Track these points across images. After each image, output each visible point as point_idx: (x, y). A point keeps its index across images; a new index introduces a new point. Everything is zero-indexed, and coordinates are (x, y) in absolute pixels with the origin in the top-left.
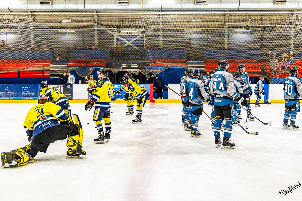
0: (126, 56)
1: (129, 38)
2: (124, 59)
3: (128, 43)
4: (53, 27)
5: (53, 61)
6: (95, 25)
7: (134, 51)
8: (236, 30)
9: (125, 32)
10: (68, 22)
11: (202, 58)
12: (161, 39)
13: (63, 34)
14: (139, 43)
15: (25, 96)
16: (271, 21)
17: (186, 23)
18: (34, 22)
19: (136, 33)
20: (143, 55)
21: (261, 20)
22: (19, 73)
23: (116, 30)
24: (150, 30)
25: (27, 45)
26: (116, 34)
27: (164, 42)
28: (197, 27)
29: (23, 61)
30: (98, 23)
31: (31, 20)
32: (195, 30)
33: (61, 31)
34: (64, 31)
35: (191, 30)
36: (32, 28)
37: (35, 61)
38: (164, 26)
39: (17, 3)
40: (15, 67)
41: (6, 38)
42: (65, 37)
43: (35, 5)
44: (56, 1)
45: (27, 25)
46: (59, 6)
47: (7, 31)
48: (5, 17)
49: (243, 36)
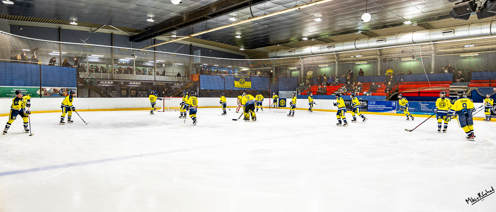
4: (454, 53)
10: (468, 47)
13: (465, 58)
15: (424, 112)
18: (435, 50)
22: (419, 93)
29: (425, 83)
31: (433, 48)
33: (462, 55)
34: (466, 55)
36: (433, 55)
37: (435, 83)
39: (421, 36)
40: (417, 87)
41: (410, 64)
42: (467, 61)
43: (437, 35)
44: (458, 29)
45: (429, 53)
46: (461, 32)
47: (410, 59)
48: (409, 48)
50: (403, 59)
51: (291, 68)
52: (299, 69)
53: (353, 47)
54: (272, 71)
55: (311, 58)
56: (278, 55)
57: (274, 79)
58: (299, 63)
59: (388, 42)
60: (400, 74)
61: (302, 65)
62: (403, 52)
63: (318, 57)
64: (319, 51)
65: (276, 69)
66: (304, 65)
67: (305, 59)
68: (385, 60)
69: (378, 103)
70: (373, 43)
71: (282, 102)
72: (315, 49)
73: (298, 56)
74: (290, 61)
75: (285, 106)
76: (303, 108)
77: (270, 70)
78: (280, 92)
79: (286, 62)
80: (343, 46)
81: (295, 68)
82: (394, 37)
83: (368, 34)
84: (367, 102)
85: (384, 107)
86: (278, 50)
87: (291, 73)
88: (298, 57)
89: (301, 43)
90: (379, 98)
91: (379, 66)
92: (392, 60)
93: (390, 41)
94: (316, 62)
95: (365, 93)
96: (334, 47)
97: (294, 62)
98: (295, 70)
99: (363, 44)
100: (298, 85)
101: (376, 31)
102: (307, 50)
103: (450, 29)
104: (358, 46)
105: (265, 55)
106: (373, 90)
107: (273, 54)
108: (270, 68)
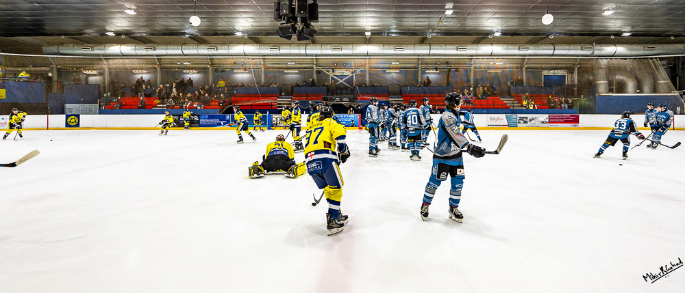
0: (339, 91)
1: (342, 77)
2: (337, 94)
3: (341, 81)
4: (280, 68)
5: (280, 95)
6: (314, 66)
7: (346, 88)
8: (427, 71)
9: (338, 72)
10: (291, 64)
11: (400, 93)
12: (367, 78)
13: (288, 73)
14: (350, 81)
16: (455, 64)
17: (388, 65)
18: (264, 64)
19: (348, 73)
20: (353, 91)
21: (447, 63)
22: (252, 105)
23: (331, 70)
24: (358, 71)
25: (259, 82)
26: (331, 74)
27: (370, 81)
28: (396, 68)
29: (256, 96)
30: (317, 65)
31: (262, 63)
32: (395, 71)
33: (286, 71)
34: (289, 71)
35: (391, 71)
36: (263, 69)
37: (265, 96)
38: (370, 68)
39: (250, 49)
40: (249, 100)
41: (242, 76)
42: (290, 76)
43: (266, 50)
44: (282, 47)
45: (259, 66)
46: (284, 50)
47: (242, 71)
48: (241, 60)
49: (433, 75)
50: (235, 71)
51: (87, 72)
52: (100, 74)
53: (179, 52)
54: (50, 75)
55: (121, 61)
56: (61, 52)
57: (55, 87)
58: (100, 66)
59: (220, 52)
60: (233, 86)
61: (106, 69)
62: (235, 63)
63: (131, 60)
64: (133, 52)
65: (59, 71)
66: (109, 69)
67: (111, 61)
68: (216, 70)
69: (211, 117)
70: (203, 50)
71: (73, 120)
72: (127, 49)
73: (99, 55)
74: (89, 62)
75: (78, 125)
76: (109, 126)
77: (48, 71)
78: (68, 106)
79: (79, 62)
80: (166, 49)
81: (95, 72)
82: (226, 47)
83: (197, 40)
84: (199, 116)
85: (217, 121)
86: (62, 44)
87: (87, 79)
88: (99, 58)
89: (102, 39)
90: (212, 112)
91: (210, 76)
92: (224, 71)
93: (222, 50)
94: (128, 66)
95: (195, 106)
96: (155, 50)
97: (93, 64)
98: (95, 75)
99: (190, 50)
100: (100, 96)
101: (207, 38)
102: (115, 49)
103: (276, 46)
104: (186, 52)
105: (38, 50)
106: (206, 103)
107: (54, 49)
108: (48, 69)
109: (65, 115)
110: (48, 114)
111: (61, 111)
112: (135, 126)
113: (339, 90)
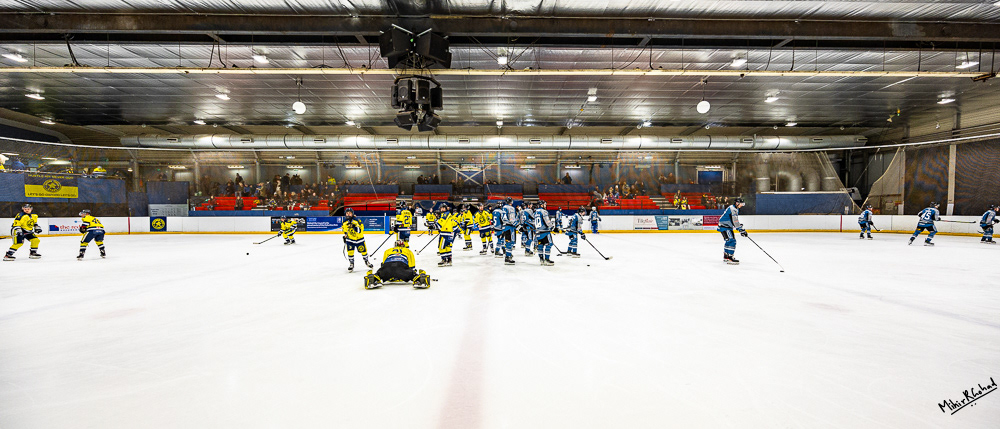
0: (467, 190)
1: (470, 173)
2: (465, 193)
3: (469, 178)
4: (398, 163)
5: (399, 195)
6: (438, 161)
7: (475, 186)
8: (568, 167)
9: (465, 168)
10: (413, 159)
11: (536, 192)
12: (499, 175)
13: (408, 169)
14: (479, 178)
15: (372, 228)
16: (599, 158)
17: (522, 160)
18: (381, 158)
19: (476, 169)
20: (482, 189)
21: (590, 157)
22: (366, 206)
23: (458, 166)
24: (489, 167)
25: (374, 176)
26: (457, 170)
27: (503, 178)
28: (531, 163)
29: (370, 195)
30: (441, 159)
31: (378, 157)
32: (530, 166)
33: (405, 167)
34: (409, 167)
35: (526, 167)
36: (379, 164)
37: (382, 195)
38: (502, 163)
39: (365, 141)
40: (363, 200)
41: (355, 173)
42: (409, 173)
43: (382, 143)
44: (401, 139)
45: (373, 161)
46: (404, 143)
47: (355, 166)
48: (355, 153)
49: (574, 172)
50: (347, 167)
51: (173, 167)
52: (190, 170)
53: (282, 144)
54: (130, 170)
55: (214, 154)
56: (142, 143)
57: (137, 185)
58: (189, 160)
59: (328, 144)
60: (346, 185)
61: (197, 163)
62: (346, 157)
63: (227, 154)
64: (228, 144)
65: (141, 166)
66: (200, 163)
67: (201, 155)
68: (325, 166)
69: (320, 220)
70: (309, 142)
71: (159, 224)
72: (219, 140)
73: (187, 148)
74: (174, 155)
75: (165, 229)
77: (128, 167)
78: (152, 206)
79: (164, 155)
80: (266, 141)
81: (183, 167)
82: (336, 138)
83: (303, 130)
84: (305, 218)
85: (327, 224)
86: (143, 134)
87: (173, 175)
88: (187, 151)
89: (191, 128)
90: (321, 214)
91: (318, 172)
92: (334, 167)
93: (331, 142)
94: (222, 160)
95: (301, 206)
96: (253, 141)
97: (180, 158)
98: (182, 171)
99: (295, 142)
100: (190, 195)
101: (314, 128)
102: (205, 140)
103: (394, 137)
104: (289, 144)
105: (115, 141)
106: (314, 204)
107: (134, 140)
108: (127, 163)
109: (149, 218)
110: (129, 216)
111: (145, 213)
112: (232, 230)
113: (466, 188)
